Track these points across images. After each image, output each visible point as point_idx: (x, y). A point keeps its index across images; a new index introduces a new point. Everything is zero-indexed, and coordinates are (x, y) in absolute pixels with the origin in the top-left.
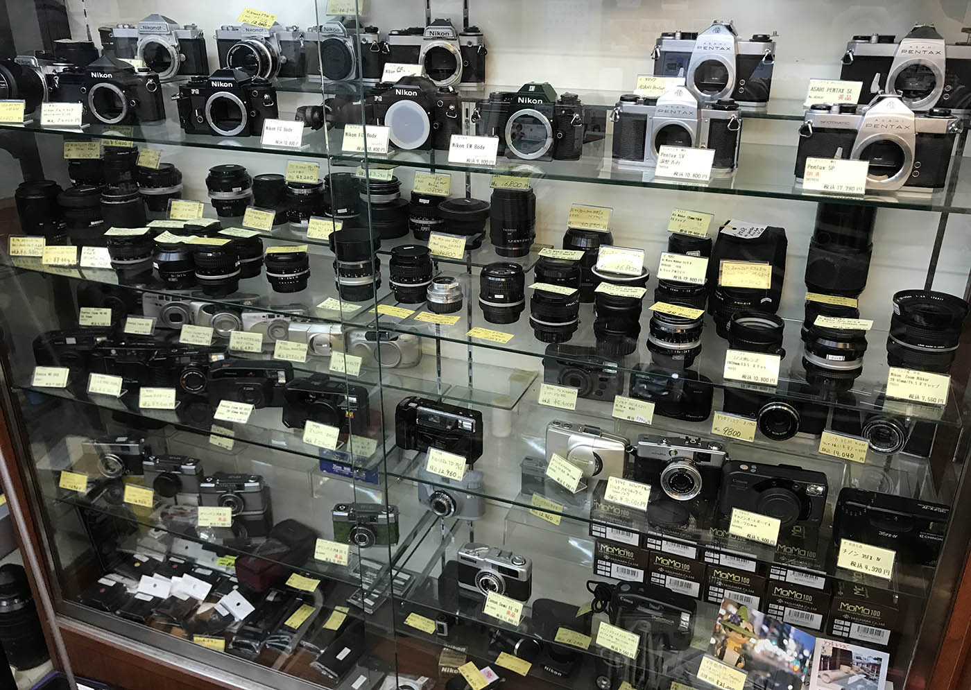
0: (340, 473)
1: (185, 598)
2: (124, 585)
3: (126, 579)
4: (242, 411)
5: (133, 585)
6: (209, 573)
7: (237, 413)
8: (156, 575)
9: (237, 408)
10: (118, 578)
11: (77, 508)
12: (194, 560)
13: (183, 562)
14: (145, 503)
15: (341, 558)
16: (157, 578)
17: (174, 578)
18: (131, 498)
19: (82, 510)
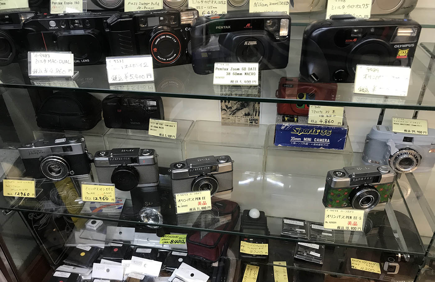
0: (298, 145)
1: (142, 278)
2: (80, 275)
3: (77, 268)
4: (247, 71)
5: (87, 273)
6: (149, 251)
7: (241, 74)
8: (102, 260)
9: (238, 69)
10: (71, 269)
11: (20, 212)
12: (129, 242)
13: (121, 245)
14: (107, 199)
15: (355, 224)
16: (104, 263)
17: (123, 261)
18: (89, 196)
19: (26, 214)
